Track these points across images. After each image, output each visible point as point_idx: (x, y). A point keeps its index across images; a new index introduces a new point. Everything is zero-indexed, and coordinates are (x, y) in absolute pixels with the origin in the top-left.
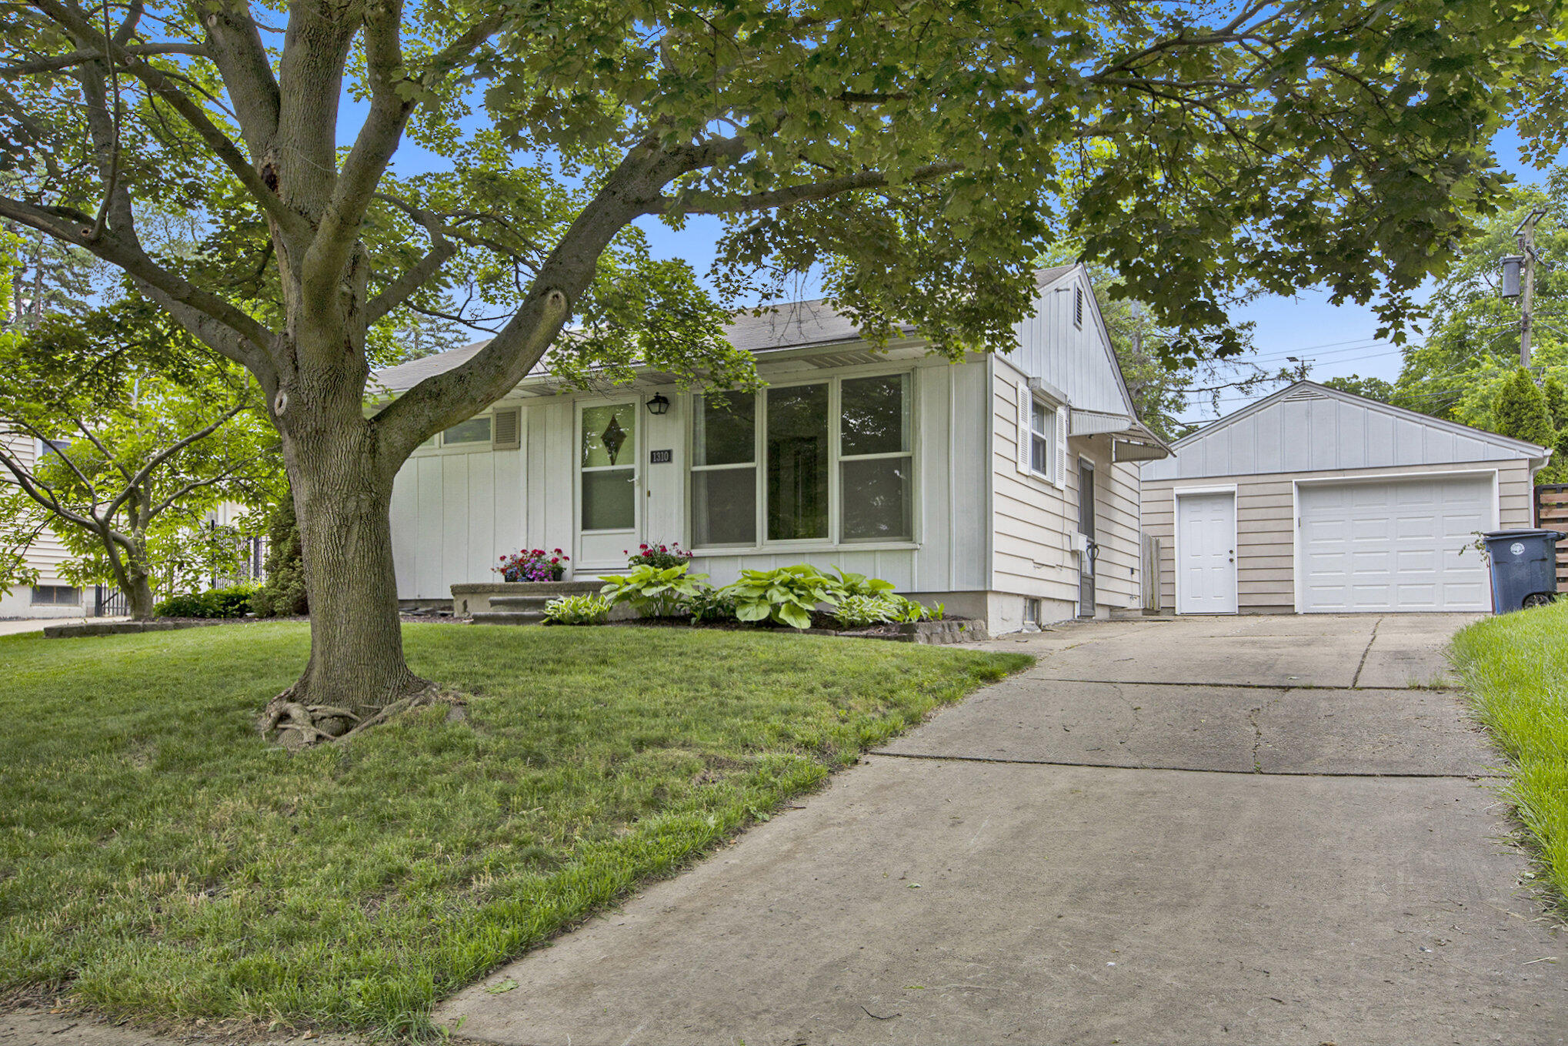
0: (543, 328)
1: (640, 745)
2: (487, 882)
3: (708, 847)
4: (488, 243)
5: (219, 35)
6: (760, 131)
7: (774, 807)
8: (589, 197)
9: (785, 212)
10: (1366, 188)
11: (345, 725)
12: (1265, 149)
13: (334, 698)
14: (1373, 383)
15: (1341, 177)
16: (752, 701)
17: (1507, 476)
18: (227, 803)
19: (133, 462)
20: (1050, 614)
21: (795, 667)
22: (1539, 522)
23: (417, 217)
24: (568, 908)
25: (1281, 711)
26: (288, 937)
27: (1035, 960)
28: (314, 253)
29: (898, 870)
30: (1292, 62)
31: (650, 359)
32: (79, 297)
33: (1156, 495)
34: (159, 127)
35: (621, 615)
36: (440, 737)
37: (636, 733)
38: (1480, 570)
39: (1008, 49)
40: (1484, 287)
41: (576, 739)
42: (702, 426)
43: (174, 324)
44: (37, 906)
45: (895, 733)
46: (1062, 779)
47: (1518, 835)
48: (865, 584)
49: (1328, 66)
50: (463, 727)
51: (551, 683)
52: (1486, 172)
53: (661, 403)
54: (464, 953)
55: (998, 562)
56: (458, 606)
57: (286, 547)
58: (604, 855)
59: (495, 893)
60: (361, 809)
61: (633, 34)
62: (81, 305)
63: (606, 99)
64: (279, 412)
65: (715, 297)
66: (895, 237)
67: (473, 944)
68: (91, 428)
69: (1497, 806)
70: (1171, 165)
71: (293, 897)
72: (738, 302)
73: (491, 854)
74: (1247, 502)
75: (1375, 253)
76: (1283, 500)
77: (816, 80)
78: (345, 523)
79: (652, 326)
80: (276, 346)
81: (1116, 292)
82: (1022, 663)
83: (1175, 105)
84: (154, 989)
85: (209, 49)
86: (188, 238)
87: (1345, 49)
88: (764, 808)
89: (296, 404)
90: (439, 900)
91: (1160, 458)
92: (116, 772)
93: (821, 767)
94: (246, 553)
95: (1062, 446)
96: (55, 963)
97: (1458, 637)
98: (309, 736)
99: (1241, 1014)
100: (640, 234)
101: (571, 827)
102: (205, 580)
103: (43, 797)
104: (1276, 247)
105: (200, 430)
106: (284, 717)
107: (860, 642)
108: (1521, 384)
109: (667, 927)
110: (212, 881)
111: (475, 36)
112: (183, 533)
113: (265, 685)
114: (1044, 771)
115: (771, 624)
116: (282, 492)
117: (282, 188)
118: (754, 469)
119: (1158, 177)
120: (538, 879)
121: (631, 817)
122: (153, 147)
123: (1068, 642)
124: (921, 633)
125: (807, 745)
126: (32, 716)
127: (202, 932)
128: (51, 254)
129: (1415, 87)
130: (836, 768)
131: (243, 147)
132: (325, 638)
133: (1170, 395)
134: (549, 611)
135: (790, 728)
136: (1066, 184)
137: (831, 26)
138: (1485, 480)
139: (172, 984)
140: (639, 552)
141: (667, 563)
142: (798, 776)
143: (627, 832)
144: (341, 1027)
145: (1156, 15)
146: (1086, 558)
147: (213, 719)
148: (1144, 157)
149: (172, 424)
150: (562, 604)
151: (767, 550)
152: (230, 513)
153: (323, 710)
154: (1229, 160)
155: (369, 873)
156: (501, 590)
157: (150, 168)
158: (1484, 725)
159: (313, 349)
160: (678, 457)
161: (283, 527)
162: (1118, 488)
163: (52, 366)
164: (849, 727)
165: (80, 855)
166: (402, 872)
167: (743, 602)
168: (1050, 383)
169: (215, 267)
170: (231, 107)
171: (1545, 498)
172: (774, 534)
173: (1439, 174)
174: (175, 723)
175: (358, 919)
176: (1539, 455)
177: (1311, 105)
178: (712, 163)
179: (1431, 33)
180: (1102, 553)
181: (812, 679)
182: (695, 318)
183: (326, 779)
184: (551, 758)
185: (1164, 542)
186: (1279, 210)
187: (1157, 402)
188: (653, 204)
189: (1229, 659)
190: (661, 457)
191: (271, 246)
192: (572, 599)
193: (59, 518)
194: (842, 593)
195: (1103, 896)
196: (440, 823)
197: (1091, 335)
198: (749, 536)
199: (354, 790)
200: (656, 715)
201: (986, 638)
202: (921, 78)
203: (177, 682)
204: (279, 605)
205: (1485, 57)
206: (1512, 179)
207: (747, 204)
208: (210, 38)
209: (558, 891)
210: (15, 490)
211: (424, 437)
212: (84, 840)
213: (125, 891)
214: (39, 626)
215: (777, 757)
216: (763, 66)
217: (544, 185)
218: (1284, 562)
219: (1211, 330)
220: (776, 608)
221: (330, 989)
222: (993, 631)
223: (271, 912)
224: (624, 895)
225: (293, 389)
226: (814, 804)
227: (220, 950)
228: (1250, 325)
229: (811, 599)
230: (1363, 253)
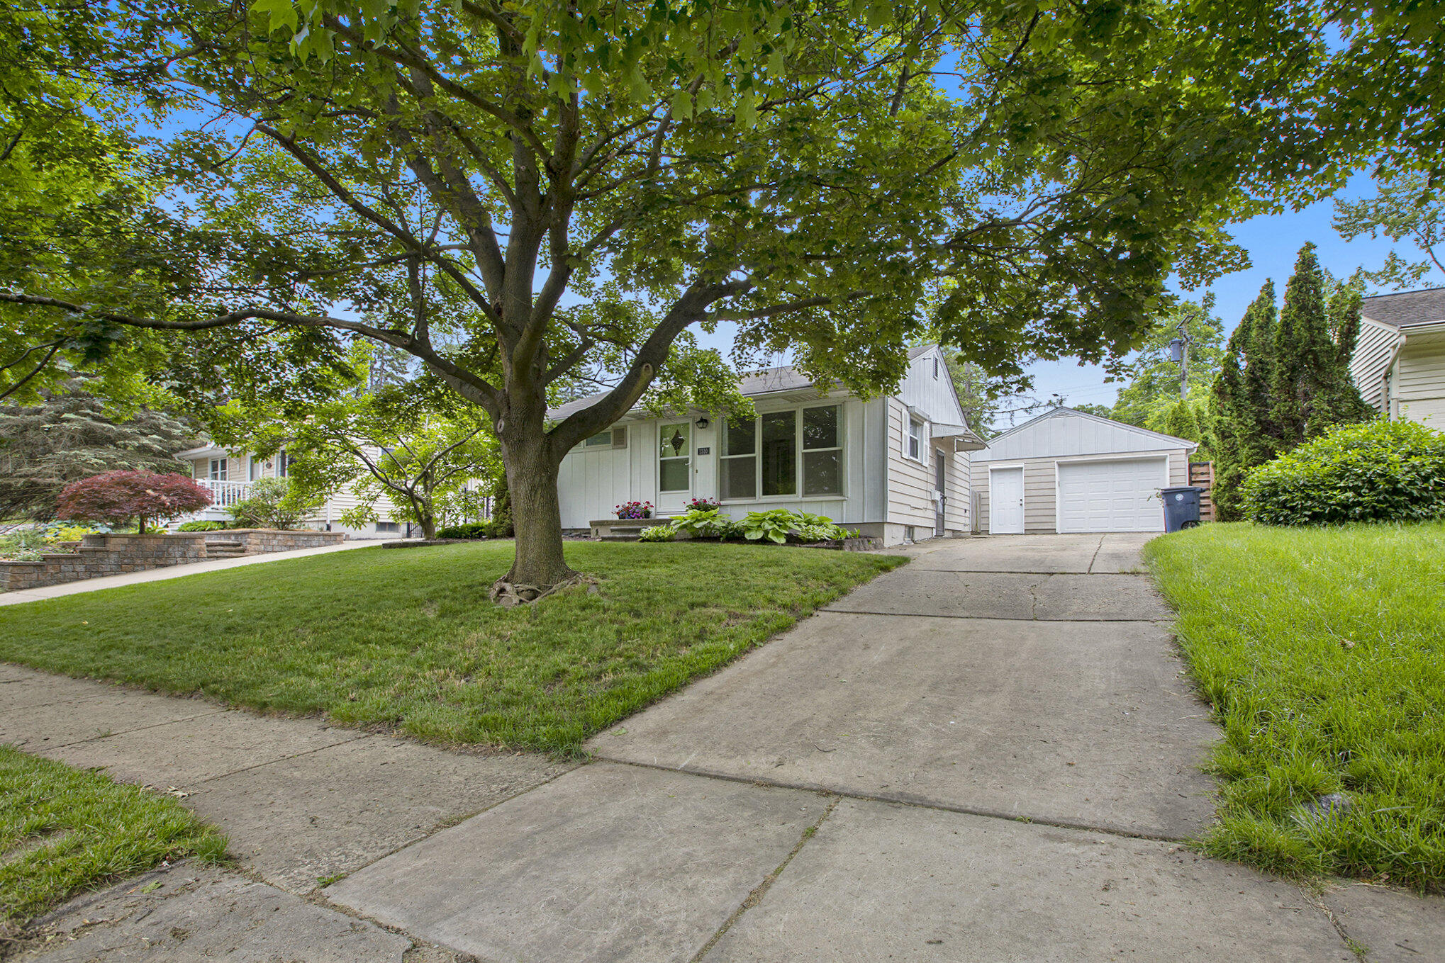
0: (640, 384)
1: (692, 606)
2: (610, 677)
3: (731, 660)
4: (610, 340)
5: (476, 239)
6: (759, 276)
7: (766, 639)
8: (664, 315)
9: (772, 319)
10: (1097, 304)
11: (534, 595)
12: (1041, 282)
13: (528, 581)
14: (1101, 408)
15: (1083, 296)
16: (753, 582)
17: (1173, 458)
18: (474, 634)
19: (425, 458)
20: (918, 535)
21: (777, 564)
22: (1191, 482)
23: (574, 327)
24: (654, 691)
25: (1048, 586)
26: (507, 704)
27: (910, 721)
28: (519, 348)
29: (835, 673)
30: (1054, 237)
31: (697, 401)
32: (400, 375)
33: (979, 470)
34: (443, 288)
35: (682, 536)
36: (584, 601)
37: (690, 600)
38: (1159, 507)
39: (898, 230)
40: (1162, 356)
41: (657, 603)
42: (726, 435)
43: (446, 387)
44: (382, 684)
45: (833, 599)
46: (926, 624)
47: (1177, 652)
48: (816, 519)
49: (1075, 238)
50: (596, 596)
51: (644, 573)
52: (1163, 294)
53: (704, 422)
54: (598, 714)
55: (890, 507)
56: (593, 532)
57: (503, 502)
58: (673, 664)
59: (614, 683)
60: (543, 639)
61: (690, 227)
62: (402, 379)
63: (675, 261)
64: (500, 431)
65: (733, 369)
66: (833, 332)
67: (603, 710)
68: (404, 440)
69: (1165, 636)
70: (988, 290)
71: (508, 683)
72: (746, 369)
73: (612, 663)
74: (1030, 473)
75: (1102, 338)
76: (1050, 472)
77: (791, 248)
78: (534, 489)
79: (699, 383)
80: (499, 396)
81: (960, 360)
82: (903, 561)
83: (990, 259)
84: (442, 728)
85: (472, 246)
86: (455, 343)
87: (1084, 229)
88: (760, 640)
89: (509, 426)
90: (584, 687)
91: (981, 449)
92: (419, 617)
93: (792, 618)
94: (482, 506)
95: (927, 443)
96: (393, 712)
97: (1147, 545)
98: (516, 600)
99: (1024, 749)
100: (691, 335)
101: (655, 649)
102: (462, 519)
103: (384, 630)
104: (1046, 335)
105: (459, 441)
106: (502, 590)
107: (813, 550)
108: (1182, 408)
109: (707, 702)
110: (467, 674)
111: (607, 231)
112: (450, 495)
113: (492, 574)
114: (917, 619)
115: (764, 541)
116: (501, 473)
117: (504, 315)
118: (755, 458)
119: (981, 299)
120: (636, 676)
121: (688, 644)
122: (438, 298)
123: (929, 550)
124: (847, 546)
125: (784, 606)
126: (377, 588)
127: (463, 700)
128: (388, 354)
129: (1123, 250)
130: (800, 618)
131: (485, 295)
132: (523, 549)
133: (986, 415)
134: (642, 534)
135: (775, 597)
136: (930, 303)
137: (798, 221)
138: (1163, 460)
139: (450, 726)
140: (691, 503)
141: (707, 508)
142: (779, 623)
143: (685, 652)
144: (536, 750)
145: (978, 211)
146: (940, 504)
147: (466, 591)
148: (971, 286)
149: (445, 439)
150: (649, 531)
151: (762, 501)
152: (474, 484)
153: (523, 587)
154: (1020, 288)
155: (547, 671)
156: (616, 523)
157: (438, 308)
158: (1160, 593)
159: (517, 396)
160: (713, 451)
161: (501, 492)
162: (957, 466)
163: (386, 411)
164: (808, 596)
165: (402, 659)
166: (564, 671)
167: (749, 529)
168: (920, 409)
169: (468, 357)
170: (480, 275)
171: (1194, 469)
172: (765, 493)
173: (1138, 295)
174: (448, 593)
175: (542, 696)
176: (1192, 446)
177: (1066, 258)
178: (733, 294)
179: (1133, 221)
180: (948, 501)
181: (787, 570)
182: (722, 380)
183: (525, 623)
184: (644, 613)
185: (983, 495)
186: (1048, 315)
187: (979, 419)
188: (702, 316)
189: (1019, 558)
190: (704, 451)
191: (497, 344)
192: (655, 528)
193: (389, 487)
194: (803, 524)
195: (948, 687)
196: (585, 646)
197: (943, 383)
198: (752, 494)
199: (540, 628)
200: (701, 590)
201: (883, 548)
202: (849, 247)
203: (448, 572)
204: (499, 532)
205: (1160, 235)
206: (1177, 298)
207: (751, 315)
208: (472, 240)
209: (648, 683)
210: (368, 473)
211: (576, 443)
212: (403, 651)
213: (424, 678)
214: (380, 543)
215: (768, 612)
216: (762, 241)
217: (639, 310)
218: (1050, 506)
219: (1016, 378)
220: (767, 532)
221: (529, 730)
222: (886, 545)
223: (498, 690)
224: (684, 685)
225: (507, 419)
226: (788, 637)
227: (473, 709)
228: (1032, 376)
229: (786, 527)
230: (1096, 337)
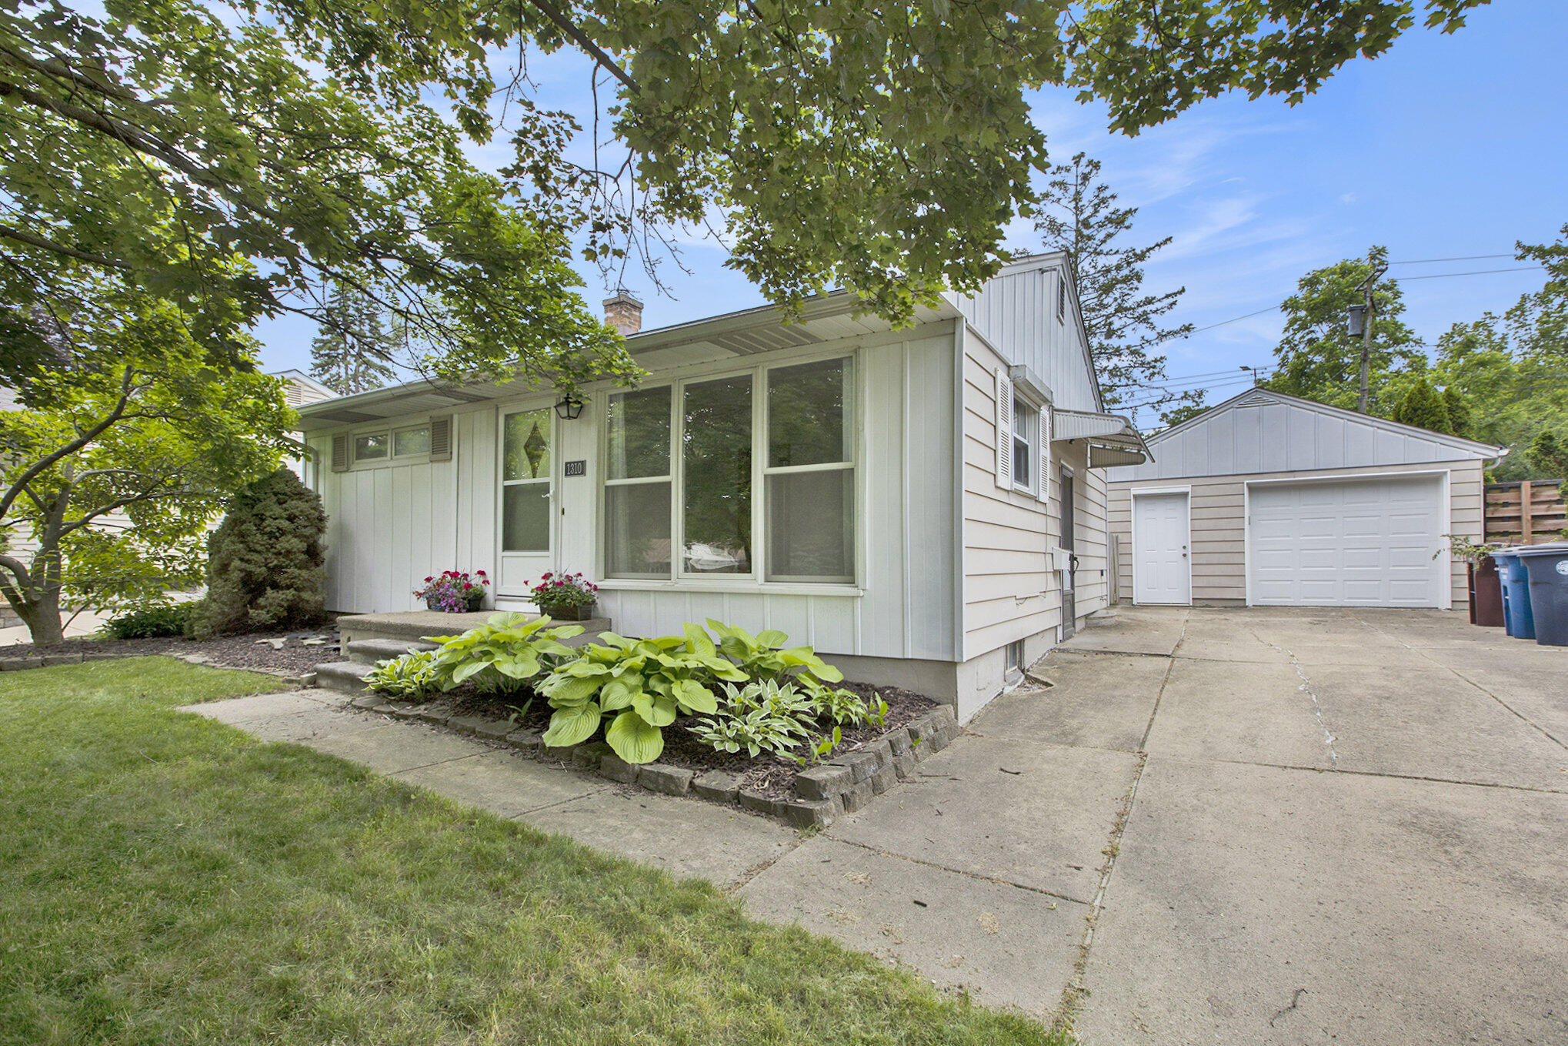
17: (1459, 476)
20: (1033, 652)
22: (1487, 521)
33: (1116, 496)
42: (619, 432)
55: (967, 617)
56: (344, 642)
74: (1200, 502)
76: (1235, 501)
91: (1137, 463)
118: (669, 484)
138: (1436, 480)
141: (564, 599)
146: (1067, 577)
151: (681, 585)
156: (377, 629)
160: (591, 469)
162: (1091, 496)
167: (564, 705)
168: (1036, 374)
171: (1493, 497)
172: (692, 568)
176: (1494, 455)
180: (1079, 564)
185: (1123, 538)
190: (575, 469)
194: (732, 682)
197: (1071, 333)
218: (1236, 558)
220: (608, 720)
229: (671, 702)
